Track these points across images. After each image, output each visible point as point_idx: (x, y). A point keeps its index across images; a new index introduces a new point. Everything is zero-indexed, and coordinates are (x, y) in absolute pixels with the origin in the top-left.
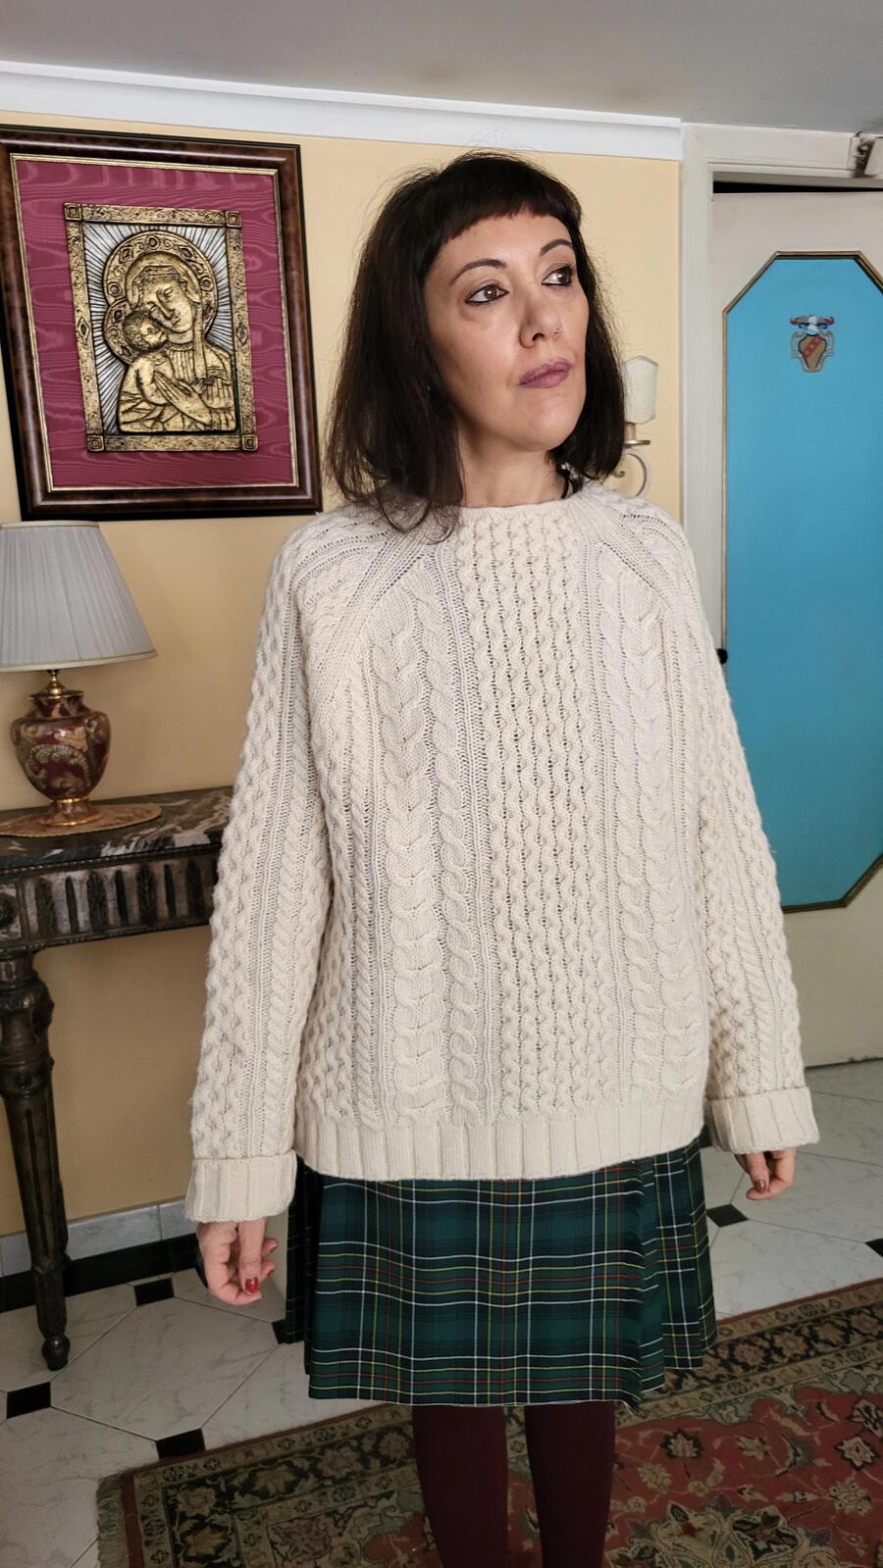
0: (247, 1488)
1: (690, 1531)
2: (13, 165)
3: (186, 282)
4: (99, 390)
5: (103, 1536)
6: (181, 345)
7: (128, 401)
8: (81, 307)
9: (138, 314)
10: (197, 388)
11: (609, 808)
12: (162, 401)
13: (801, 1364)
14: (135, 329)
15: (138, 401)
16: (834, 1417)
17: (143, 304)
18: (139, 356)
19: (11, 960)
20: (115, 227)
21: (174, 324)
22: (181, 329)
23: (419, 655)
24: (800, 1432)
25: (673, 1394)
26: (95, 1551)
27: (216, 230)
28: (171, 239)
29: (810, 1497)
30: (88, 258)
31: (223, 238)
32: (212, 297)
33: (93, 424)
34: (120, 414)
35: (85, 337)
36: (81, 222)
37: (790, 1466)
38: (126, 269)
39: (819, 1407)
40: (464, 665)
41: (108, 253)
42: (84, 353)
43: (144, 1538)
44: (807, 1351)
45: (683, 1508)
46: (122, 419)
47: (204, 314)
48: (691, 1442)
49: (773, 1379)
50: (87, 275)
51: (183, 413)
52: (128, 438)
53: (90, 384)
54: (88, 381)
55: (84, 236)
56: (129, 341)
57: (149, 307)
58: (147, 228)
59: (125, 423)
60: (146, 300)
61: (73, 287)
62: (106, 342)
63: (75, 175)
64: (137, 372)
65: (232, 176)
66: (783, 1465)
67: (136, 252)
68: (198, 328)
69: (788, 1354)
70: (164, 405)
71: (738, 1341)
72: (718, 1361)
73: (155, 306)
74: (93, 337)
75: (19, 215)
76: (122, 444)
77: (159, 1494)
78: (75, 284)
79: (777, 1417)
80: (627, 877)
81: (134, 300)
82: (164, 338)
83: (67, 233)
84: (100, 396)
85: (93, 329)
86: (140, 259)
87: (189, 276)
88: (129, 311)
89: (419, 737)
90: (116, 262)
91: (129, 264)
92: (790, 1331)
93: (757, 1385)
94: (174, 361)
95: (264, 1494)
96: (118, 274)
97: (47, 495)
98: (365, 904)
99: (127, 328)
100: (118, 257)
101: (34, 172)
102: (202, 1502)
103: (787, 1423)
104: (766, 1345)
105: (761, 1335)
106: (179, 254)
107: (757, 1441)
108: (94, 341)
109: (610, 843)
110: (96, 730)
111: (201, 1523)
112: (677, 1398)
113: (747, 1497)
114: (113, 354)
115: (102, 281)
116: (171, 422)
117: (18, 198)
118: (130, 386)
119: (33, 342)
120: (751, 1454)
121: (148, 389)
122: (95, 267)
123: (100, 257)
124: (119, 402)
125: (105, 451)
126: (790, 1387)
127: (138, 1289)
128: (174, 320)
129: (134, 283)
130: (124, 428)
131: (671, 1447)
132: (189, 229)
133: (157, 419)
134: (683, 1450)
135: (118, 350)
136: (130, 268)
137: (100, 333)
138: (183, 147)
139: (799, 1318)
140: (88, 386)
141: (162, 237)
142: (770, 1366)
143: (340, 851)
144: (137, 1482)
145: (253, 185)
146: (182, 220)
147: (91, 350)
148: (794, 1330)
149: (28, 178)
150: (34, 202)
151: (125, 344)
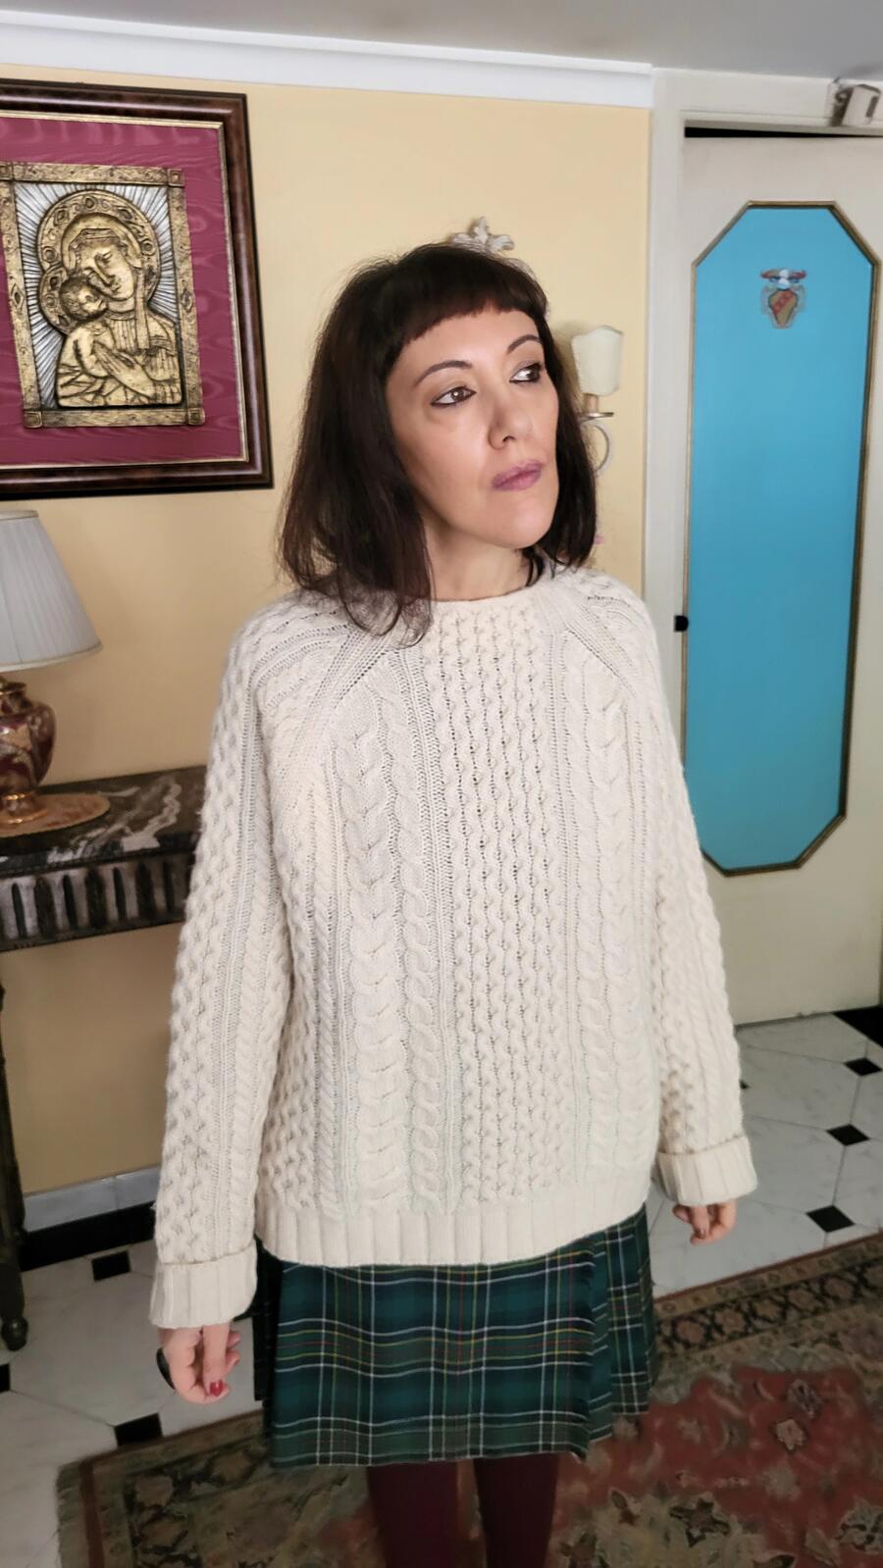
0: (204, 1476)
1: (629, 1518)
3: (126, 246)
4: (35, 362)
5: (64, 1528)
6: (121, 313)
7: (67, 374)
8: (14, 273)
9: (75, 280)
10: (140, 359)
11: (572, 908)
12: (103, 373)
13: (741, 1343)
14: (72, 296)
15: (78, 374)
16: (770, 1397)
17: (80, 270)
18: (78, 325)
20: (48, 186)
21: (115, 292)
22: (121, 296)
23: (384, 759)
24: (735, 1411)
26: (55, 1544)
27: (157, 189)
28: (109, 201)
29: (743, 1482)
30: (20, 220)
31: (165, 198)
32: (154, 261)
33: (31, 399)
34: (59, 388)
35: (19, 306)
37: (726, 1449)
38: (62, 232)
39: (755, 1386)
40: (430, 769)
41: (42, 215)
42: (18, 322)
43: (104, 1530)
44: (746, 1328)
45: (624, 1495)
46: (61, 392)
47: (147, 280)
49: (713, 1358)
50: (20, 238)
51: (125, 387)
52: (67, 413)
53: (25, 356)
54: (24, 353)
55: (16, 196)
56: (66, 310)
57: (87, 273)
58: (83, 188)
59: (64, 397)
60: (83, 265)
61: (5, 253)
62: (41, 311)
63: (4, 129)
64: (76, 343)
65: (174, 130)
66: (719, 1447)
67: (72, 214)
68: (139, 295)
69: (727, 1330)
70: (105, 378)
71: (681, 1318)
73: (94, 272)
74: (28, 306)
76: (61, 419)
77: (118, 1483)
78: (8, 249)
79: (714, 1397)
80: (586, 972)
81: (70, 265)
82: (103, 306)
84: (36, 368)
85: (28, 297)
86: (76, 221)
87: (129, 240)
88: (66, 278)
89: (384, 844)
90: (50, 224)
91: (64, 227)
92: (730, 1307)
93: (698, 1364)
94: (115, 331)
95: (220, 1481)
96: (53, 238)
98: (329, 1010)
99: (65, 296)
100: (52, 219)
102: (159, 1491)
103: (724, 1403)
104: (707, 1322)
105: (702, 1312)
106: (118, 216)
107: (695, 1422)
108: (29, 310)
109: (571, 940)
110: (41, 727)
111: (160, 1514)
113: (684, 1483)
114: (50, 324)
115: (36, 246)
116: (113, 396)
118: (68, 356)
120: (688, 1435)
121: (89, 361)
122: (28, 229)
123: (32, 218)
124: (57, 375)
125: (43, 427)
126: (728, 1366)
127: (96, 1264)
128: (114, 287)
129: (70, 248)
130: (64, 403)
132: (129, 188)
133: (98, 393)
135: (55, 319)
136: (66, 231)
137: (35, 302)
138: (119, 98)
139: (740, 1293)
140: (24, 359)
141: (99, 197)
142: (709, 1344)
143: (302, 955)
144: (98, 1470)
145: (196, 140)
146: (120, 178)
147: (26, 319)
148: (734, 1306)
151: (63, 313)
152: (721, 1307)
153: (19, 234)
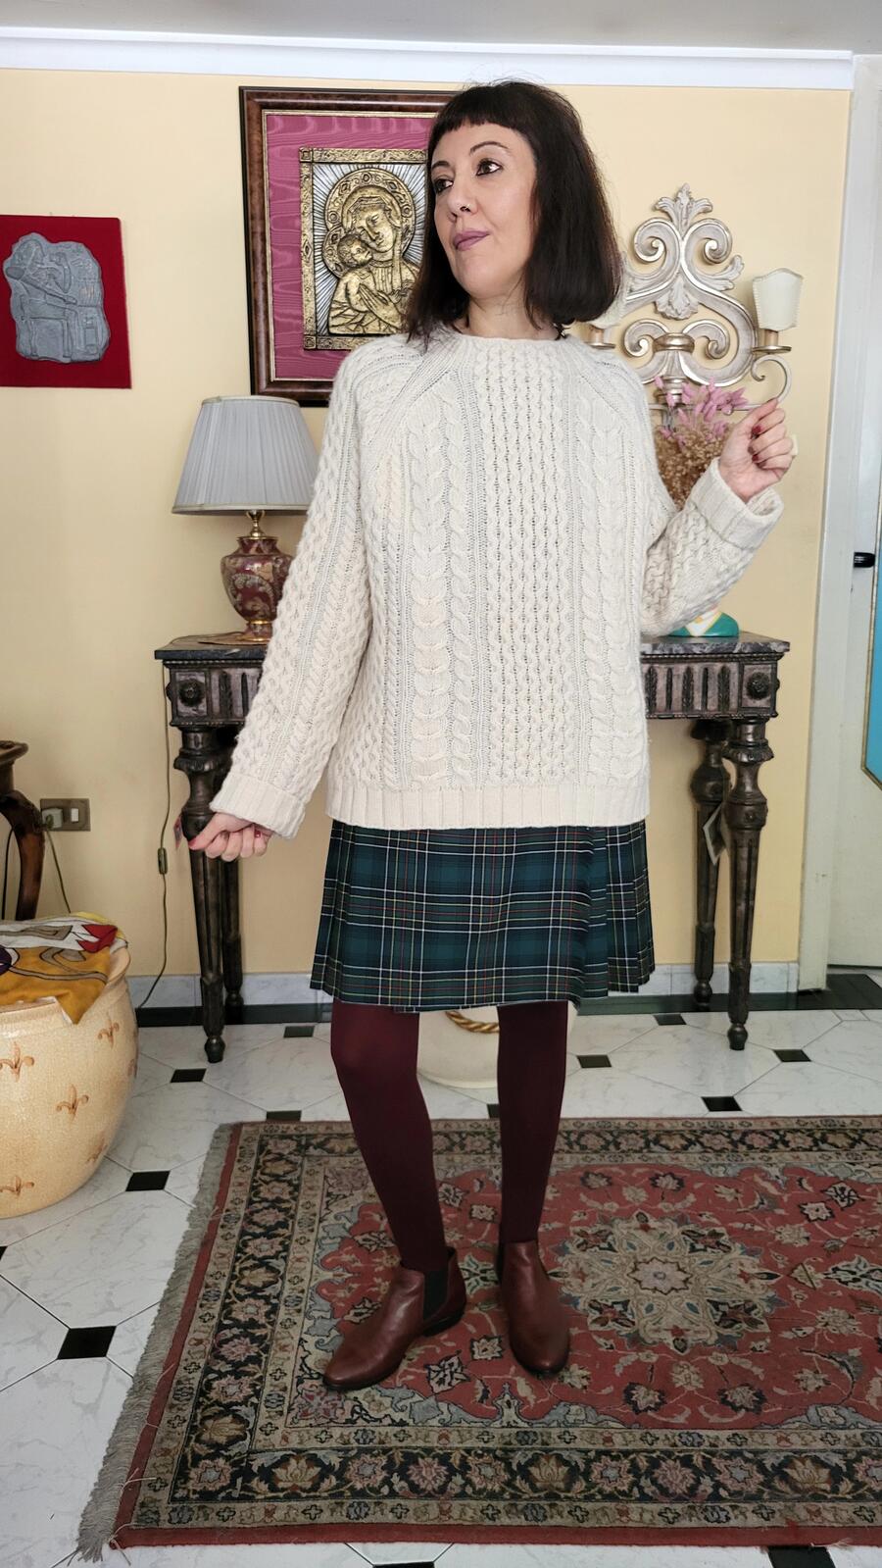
0: (320, 1146)
1: (646, 1228)
2: (264, 118)
3: (390, 210)
4: (316, 299)
5: (211, 1152)
6: (382, 262)
7: (337, 308)
8: (306, 231)
9: (350, 237)
10: (394, 299)
11: (577, 560)
12: (365, 309)
13: (801, 1154)
14: (347, 249)
15: (345, 308)
16: (810, 1189)
17: (354, 229)
18: (349, 271)
19: (198, 732)
20: (338, 166)
21: (378, 245)
22: (383, 249)
23: (442, 440)
24: (773, 1192)
25: (678, 1152)
26: (203, 1159)
27: (418, 166)
28: (381, 176)
29: (757, 1228)
30: (315, 192)
32: (410, 222)
33: (309, 327)
34: (330, 319)
35: (308, 256)
36: (311, 163)
37: (753, 1209)
38: (344, 200)
39: (800, 1181)
40: (475, 449)
41: (331, 188)
42: (306, 269)
43: (238, 1158)
44: (811, 1147)
45: (648, 1215)
46: (332, 323)
47: (403, 236)
48: (676, 1181)
49: (770, 1158)
50: (313, 205)
51: (380, 319)
52: (335, 338)
53: (308, 294)
54: (308, 292)
55: (313, 174)
56: (340, 258)
57: (359, 231)
58: (363, 166)
59: (334, 326)
60: (357, 225)
61: (302, 216)
62: (323, 260)
63: (312, 125)
64: (347, 284)
66: (746, 1207)
67: (353, 186)
68: (397, 248)
69: (793, 1146)
70: (366, 312)
71: (753, 1131)
72: (728, 1140)
73: (364, 230)
74: (314, 256)
75: (265, 159)
76: (330, 344)
77: (258, 1138)
78: (304, 213)
79: (758, 1180)
80: (589, 613)
81: (348, 225)
82: (369, 257)
83: (300, 172)
84: (316, 304)
85: (314, 249)
86: (355, 192)
87: (393, 205)
88: (343, 235)
89: (439, 497)
90: (336, 195)
91: (346, 196)
92: (803, 1133)
93: (754, 1160)
94: (376, 276)
95: (331, 1151)
96: (337, 204)
97: (270, 383)
98: (395, 619)
99: (341, 249)
100: (338, 190)
101: (280, 123)
102: (286, 1147)
103: (766, 1185)
104: (777, 1137)
105: (776, 1131)
106: (386, 187)
107: (732, 1190)
108: (314, 259)
109: (576, 586)
110: (281, 567)
111: (280, 1157)
112: (680, 1156)
113: (704, 1219)
114: (329, 270)
115: (324, 210)
116: (370, 327)
117: (265, 145)
118: (340, 296)
119: (269, 260)
120: (723, 1196)
121: (354, 299)
122: (320, 199)
123: (324, 190)
124: (330, 309)
125: (316, 349)
126: (781, 1165)
127: (288, 1030)
128: (379, 241)
129: (349, 212)
130: (333, 331)
131: (658, 1181)
132: (397, 166)
133: (359, 323)
134: (667, 1185)
135: (332, 266)
136: (346, 200)
137: (319, 253)
138: (395, 98)
140: (307, 296)
141: (374, 173)
143: (378, 582)
144: (244, 1128)
146: (391, 158)
147: (312, 267)
149: (276, 130)
150: (279, 148)
151: (338, 261)
153: (313, 202)
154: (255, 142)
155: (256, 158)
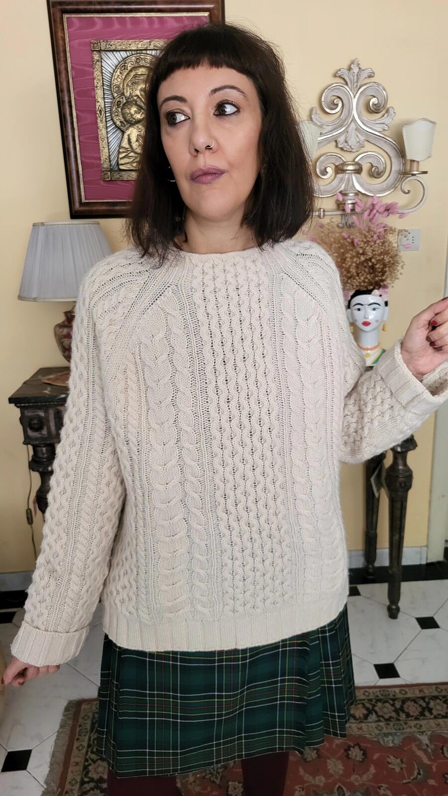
2: (65, 20)
4: (108, 146)
5: (60, 731)
7: (124, 152)
8: (99, 100)
9: (130, 102)
13: (441, 721)
14: (128, 111)
15: (129, 152)
17: (132, 97)
18: (130, 126)
19: (44, 447)
20: (118, 53)
23: (169, 350)
24: (426, 760)
25: (361, 722)
26: (54, 737)
30: (104, 71)
33: (106, 165)
34: (119, 160)
35: (102, 117)
36: (100, 51)
37: (413, 779)
38: (124, 77)
39: (442, 749)
40: (196, 355)
41: (114, 68)
42: (101, 125)
43: (77, 736)
45: (345, 789)
46: (121, 162)
48: (362, 752)
49: (421, 726)
50: (103, 81)
52: (124, 173)
53: (104, 143)
54: (103, 141)
55: (102, 58)
56: (124, 118)
57: (135, 98)
58: (136, 52)
59: (121, 164)
60: (134, 94)
61: (96, 89)
62: (112, 119)
63: (99, 25)
65: (185, 18)
66: (409, 778)
69: (435, 712)
71: (408, 699)
72: (393, 708)
73: (139, 97)
74: (106, 117)
75: (68, 49)
76: (120, 176)
77: (91, 715)
78: (97, 87)
79: (415, 749)
81: (128, 94)
82: (143, 116)
83: (93, 58)
84: (109, 150)
85: (106, 112)
86: (131, 71)
88: (125, 101)
89: (169, 401)
90: (118, 73)
91: (125, 74)
92: (441, 700)
93: (411, 728)
96: (119, 80)
97: (81, 204)
99: (124, 111)
100: (119, 70)
101: (77, 23)
103: (420, 753)
104: (424, 705)
105: (423, 698)
107: (399, 761)
108: (106, 119)
112: (363, 725)
114: (116, 126)
115: (111, 84)
117: (68, 39)
118: (125, 144)
119: (75, 120)
120: (393, 767)
121: (134, 145)
122: (107, 76)
123: (110, 70)
124: (119, 153)
125: (111, 180)
126: (429, 733)
129: (127, 85)
130: (122, 167)
131: (350, 752)
134: (356, 756)
135: (118, 123)
136: (126, 77)
137: (109, 114)
140: (103, 144)
141: (143, 57)
142: (422, 717)
144: (83, 707)
146: (154, 46)
147: (104, 124)
148: (444, 699)
149: (74, 28)
150: (77, 41)
151: (123, 120)
152: (435, 698)
153: (103, 78)
154: (60, 38)
155: (61, 49)
